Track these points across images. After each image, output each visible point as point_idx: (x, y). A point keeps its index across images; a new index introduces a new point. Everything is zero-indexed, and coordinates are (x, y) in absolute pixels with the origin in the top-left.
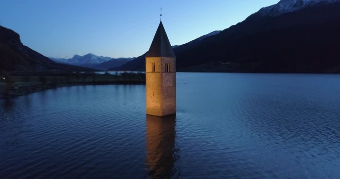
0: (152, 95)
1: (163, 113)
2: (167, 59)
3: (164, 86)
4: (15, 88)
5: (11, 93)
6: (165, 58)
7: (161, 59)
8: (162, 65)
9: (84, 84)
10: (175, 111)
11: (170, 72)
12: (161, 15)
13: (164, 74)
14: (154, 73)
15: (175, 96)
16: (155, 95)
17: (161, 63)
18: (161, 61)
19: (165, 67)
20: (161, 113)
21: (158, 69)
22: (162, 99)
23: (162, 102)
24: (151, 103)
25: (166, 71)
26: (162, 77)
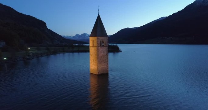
1: (98, 72)
2: (102, 38)
3: (99, 55)
4: (30, 54)
5: (27, 57)
6: (100, 37)
7: (97, 38)
8: (97, 42)
9: (73, 52)
10: (108, 71)
12: (99, 10)
13: (99, 47)
14: (94, 47)
15: (108, 62)
18: (97, 39)
19: (100, 43)
20: (97, 73)
21: (95, 45)
22: (98, 64)
23: (98, 65)
24: (92, 66)
25: (101, 46)
26: (97, 50)
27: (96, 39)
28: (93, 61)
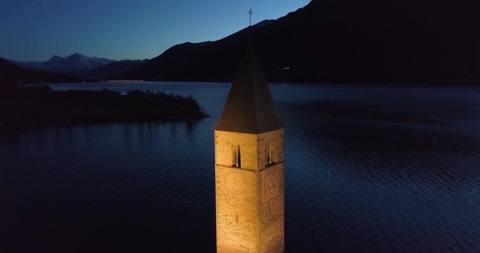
0: (231, 219)
6: (265, 135)
11: (273, 164)
14: (238, 170)
16: (240, 219)
18: (258, 144)
21: (248, 162)
25: (266, 165)
26: (258, 182)
27: (255, 142)
28: (237, 220)
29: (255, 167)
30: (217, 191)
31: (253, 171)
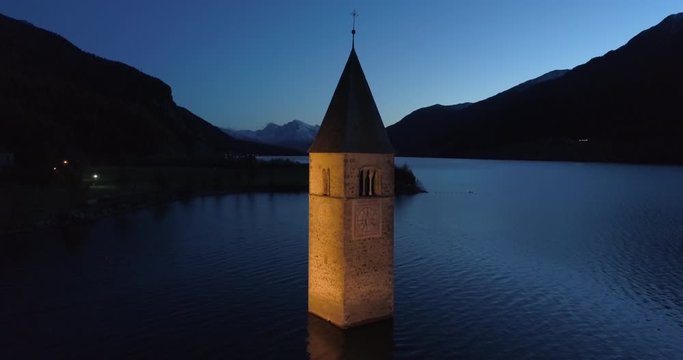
0: (321, 260)
1: (348, 318)
2: (364, 159)
3: (353, 238)
6: (357, 156)
7: (346, 161)
8: (346, 176)
11: (374, 196)
12: (354, 32)
13: (354, 202)
14: (328, 199)
16: (329, 261)
17: (345, 173)
18: (345, 165)
19: (355, 181)
20: (343, 318)
21: (336, 188)
22: (347, 275)
23: (346, 285)
24: (321, 282)
25: (361, 194)
26: (345, 213)
27: (341, 162)
28: (326, 262)
29: (342, 195)
30: (311, 227)
31: (340, 198)
